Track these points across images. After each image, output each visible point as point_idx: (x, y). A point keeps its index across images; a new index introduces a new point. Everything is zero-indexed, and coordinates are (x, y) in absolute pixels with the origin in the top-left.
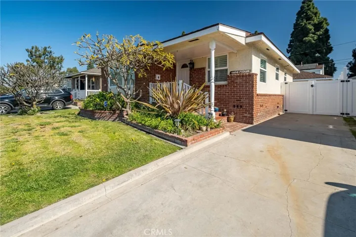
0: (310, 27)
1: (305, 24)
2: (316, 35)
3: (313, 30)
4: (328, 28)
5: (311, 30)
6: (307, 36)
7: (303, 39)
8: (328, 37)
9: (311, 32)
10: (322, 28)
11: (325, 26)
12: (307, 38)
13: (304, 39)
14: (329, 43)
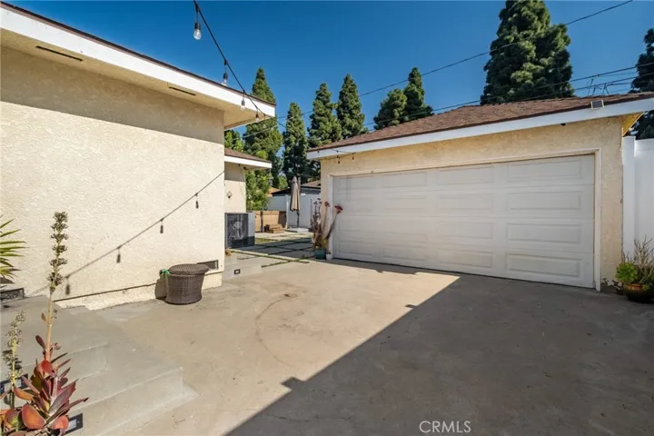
0: (527, 45)
1: (517, 40)
2: (539, 64)
3: (533, 54)
4: (568, 48)
5: (528, 52)
6: (519, 68)
7: (510, 75)
8: (567, 73)
9: (528, 57)
10: (554, 46)
11: (561, 43)
12: (519, 73)
13: (513, 75)
14: (569, 87)
